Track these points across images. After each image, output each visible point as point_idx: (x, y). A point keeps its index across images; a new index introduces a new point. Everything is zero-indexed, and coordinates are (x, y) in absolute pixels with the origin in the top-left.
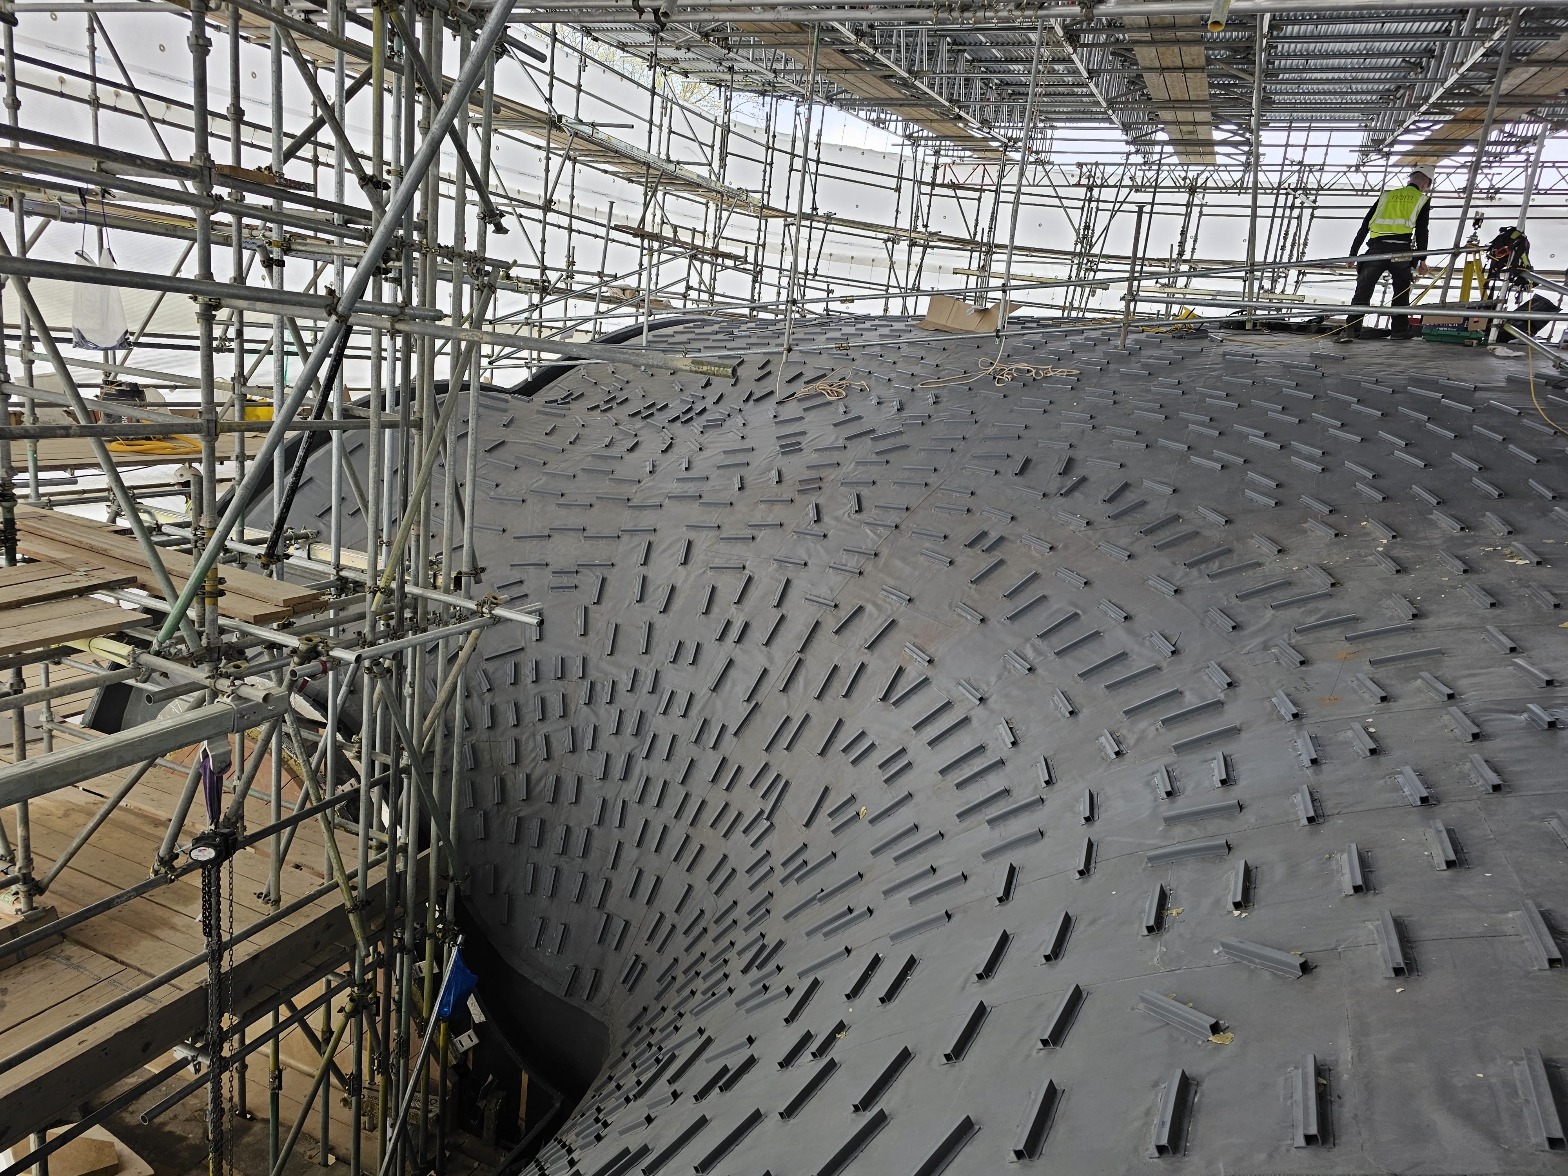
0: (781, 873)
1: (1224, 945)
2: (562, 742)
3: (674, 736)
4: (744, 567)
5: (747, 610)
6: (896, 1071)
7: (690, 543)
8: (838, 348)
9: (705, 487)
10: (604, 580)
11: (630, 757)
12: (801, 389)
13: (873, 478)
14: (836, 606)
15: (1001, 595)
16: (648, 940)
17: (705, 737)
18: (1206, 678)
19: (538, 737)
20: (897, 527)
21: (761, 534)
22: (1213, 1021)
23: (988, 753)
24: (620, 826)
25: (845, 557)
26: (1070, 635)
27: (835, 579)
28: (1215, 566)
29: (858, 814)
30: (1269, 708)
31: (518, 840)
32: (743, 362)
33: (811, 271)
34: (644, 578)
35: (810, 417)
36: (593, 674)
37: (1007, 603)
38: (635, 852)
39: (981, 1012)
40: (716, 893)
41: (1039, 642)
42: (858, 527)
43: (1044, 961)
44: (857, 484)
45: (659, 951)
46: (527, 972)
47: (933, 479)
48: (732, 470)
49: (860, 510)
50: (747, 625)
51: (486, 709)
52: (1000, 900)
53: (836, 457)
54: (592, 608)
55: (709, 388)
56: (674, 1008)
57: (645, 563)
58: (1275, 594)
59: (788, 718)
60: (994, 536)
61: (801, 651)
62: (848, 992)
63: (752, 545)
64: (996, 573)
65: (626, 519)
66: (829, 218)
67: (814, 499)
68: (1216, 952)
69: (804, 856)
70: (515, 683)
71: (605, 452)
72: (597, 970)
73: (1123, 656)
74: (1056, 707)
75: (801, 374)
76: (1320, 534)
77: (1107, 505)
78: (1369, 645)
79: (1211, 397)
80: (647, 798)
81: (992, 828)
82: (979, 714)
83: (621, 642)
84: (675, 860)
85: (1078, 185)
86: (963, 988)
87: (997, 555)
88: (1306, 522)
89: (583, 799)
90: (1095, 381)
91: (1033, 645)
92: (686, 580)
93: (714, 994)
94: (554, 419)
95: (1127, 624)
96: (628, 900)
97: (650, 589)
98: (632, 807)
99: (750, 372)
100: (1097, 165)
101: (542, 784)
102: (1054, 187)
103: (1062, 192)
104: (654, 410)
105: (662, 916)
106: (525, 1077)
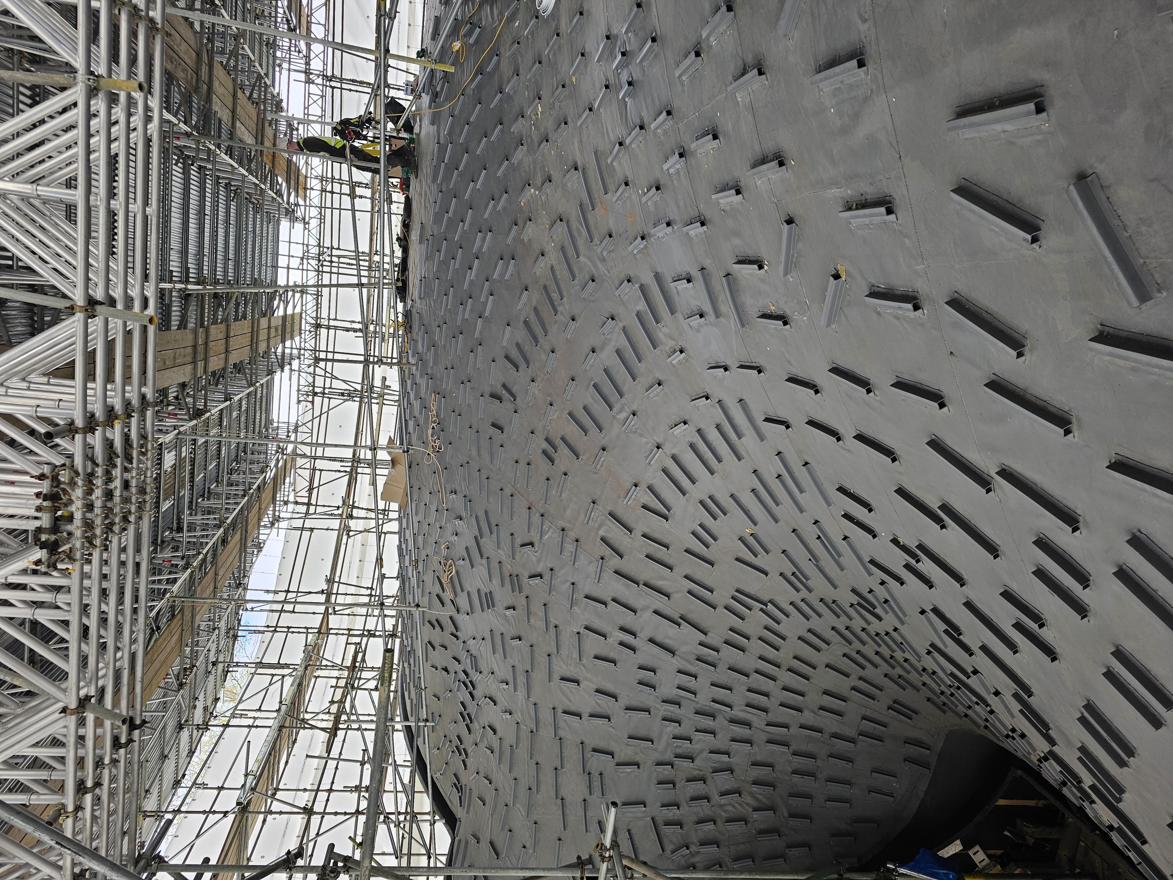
0: (804, 593)
1: (786, 274)
2: (724, 781)
3: (712, 685)
4: (578, 633)
5: (610, 629)
6: (913, 498)
7: (563, 679)
8: (417, 568)
9: (520, 668)
10: (594, 750)
11: (732, 721)
12: (448, 595)
13: (508, 535)
14: (602, 558)
15: (585, 438)
16: (874, 699)
17: (710, 659)
18: (626, 297)
19: (722, 802)
20: (542, 515)
21: (553, 621)
22: (832, 278)
23: (694, 440)
24: (787, 727)
25: (566, 554)
26: (608, 389)
27: (582, 560)
28: (555, 296)
29: (752, 534)
30: (641, 255)
31: (808, 817)
32: (429, 642)
33: (368, 592)
34: (591, 715)
35: (467, 587)
36: (669, 756)
37: (590, 433)
38: (806, 713)
39: (860, 437)
40: (828, 644)
41: (615, 410)
42: (544, 544)
43: (819, 394)
44: (513, 547)
45: (881, 690)
46: (914, 805)
47: (508, 491)
48: (506, 647)
49: (532, 544)
50: (622, 629)
51: (703, 850)
52: (788, 427)
53: (495, 565)
54: (617, 759)
55: (449, 669)
56: (921, 676)
57: (579, 715)
58: (570, 256)
59: (688, 592)
60: (545, 445)
61: (638, 584)
62: (871, 537)
63: (561, 627)
64: (571, 442)
65: (546, 733)
66: (330, 581)
67: (525, 580)
68: (791, 279)
69: (789, 574)
70: (680, 824)
71: (497, 753)
72: (905, 742)
73: (618, 352)
74: (657, 395)
75: (438, 596)
76: (530, 231)
77: (520, 369)
78: (596, 196)
79: (447, 305)
80: (763, 705)
81: (743, 435)
82: (668, 449)
83: (642, 733)
84: (808, 679)
85: (313, 402)
86: (849, 451)
87: (558, 442)
88: (523, 240)
89: (770, 760)
90: (439, 382)
91: (618, 413)
92: (590, 680)
93: (902, 643)
94: (473, 799)
95: (597, 350)
96: (845, 718)
97: (599, 710)
98: (771, 717)
99: (437, 636)
100: (299, 390)
101: (760, 797)
102: (313, 419)
103: (317, 413)
104: (465, 713)
105: (853, 688)
106: (1001, 802)
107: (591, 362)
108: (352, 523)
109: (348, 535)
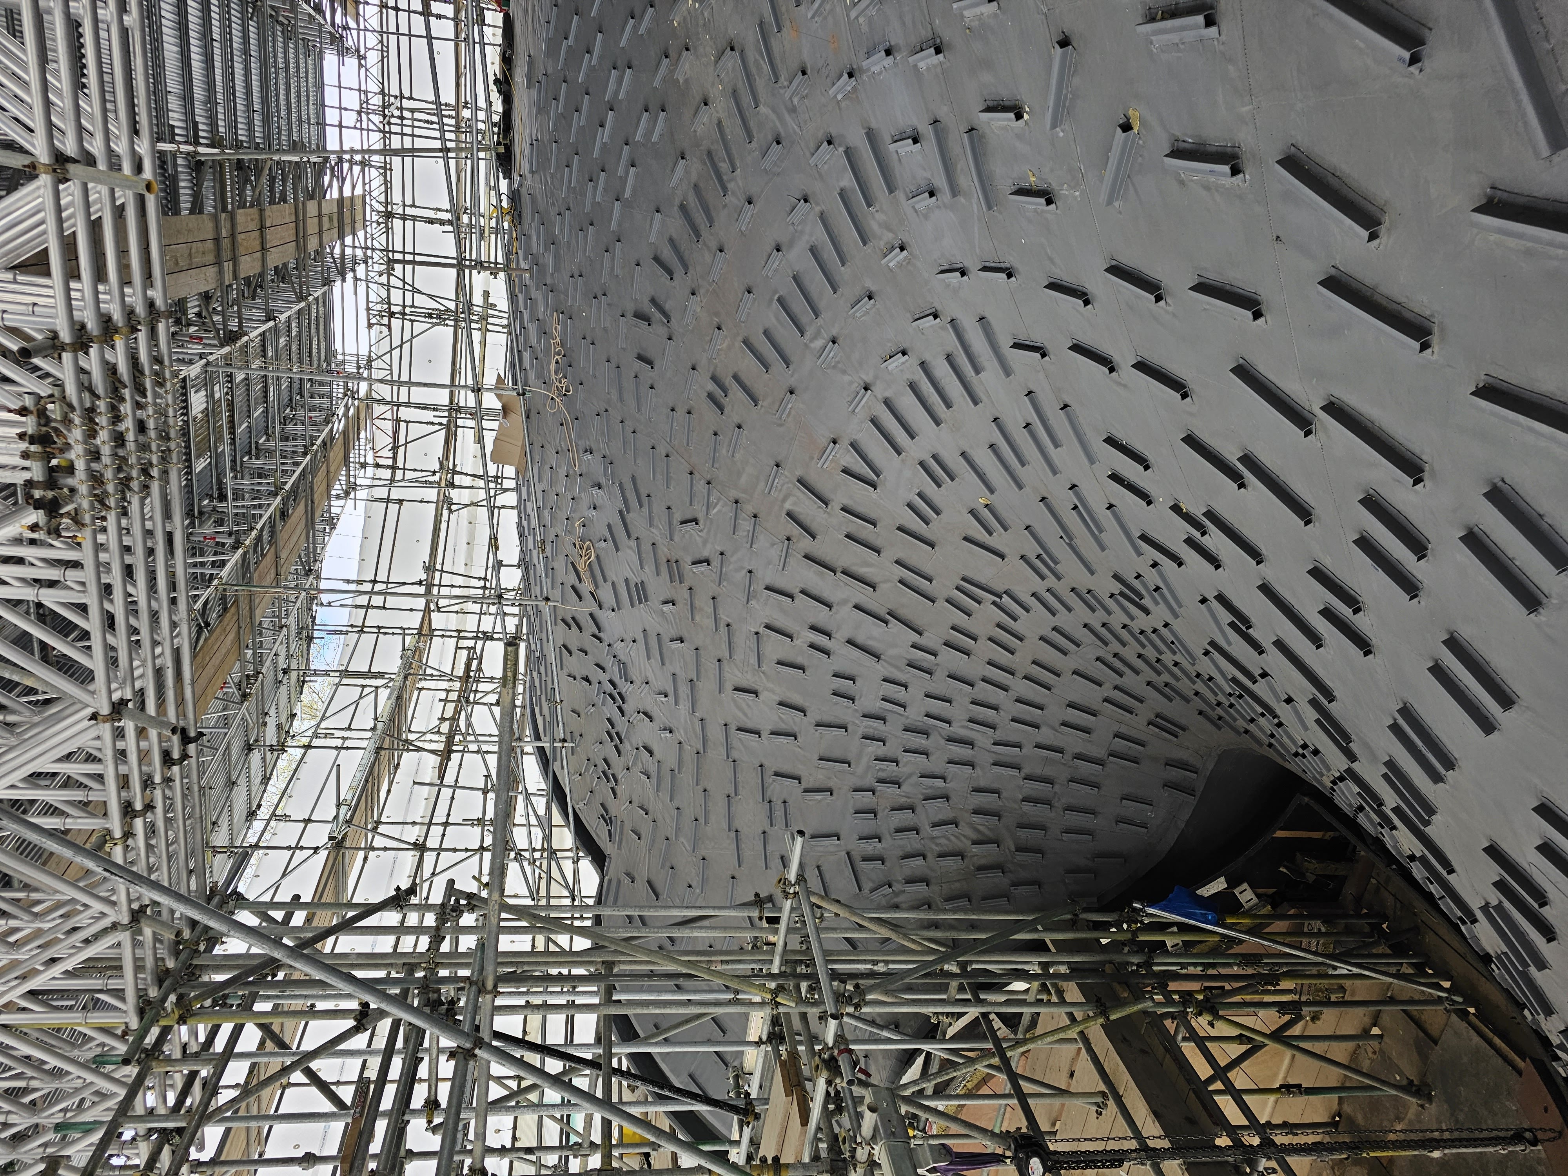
0: (1051, 581)
1: (1054, 126)
2: (938, 810)
3: (926, 696)
4: (757, 633)
5: (798, 629)
6: (1205, 449)
7: (736, 689)
8: (544, 551)
9: (682, 676)
10: (777, 774)
11: (950, 740)
12: (586, 587)
13: (664, 508)
14: (788, 539)
15: (767, 376)
16: (1131, 713)
17: (925, 665)
18: (826, 167)
19: (935, 834)
20: (709, 483)
21: (724, 618)
22: (1119, 130)
23: (916, 378)
24: (1019, 747)
25: (741, 533)
26: (799, 305)
27: (762, 541)
28: (724, 166)
29: (987, 506)
30: (847, 102)
31: (1039, 851)
32: (564, 646)
33: (482, 583)
34: (773, 733)
35: (611, 575)
36: (869, 781)
37: (773, 369)
38: (1044, 729)
39: (1142, 366)
40: (1078, 645)
41: (808, 335)
42: (711, 521)
43: (1090, 306)
44: (670, 524)
45: (1141, 702)
46: (1173, 836)
47: (662, 450)
48: (664, 651)
49: (696, 521)
50: (813, 628)
51: (909, 888)
52: (1043, 355)
53: (646, 547)
54: (804, 784)
55: (591, 678)
56: (1194, 683)
57: (758, 733)
58: (745, 106)
59: (900, 582)
60: (711, 386)
61: (835, 572)
62: (1144, 503)
63: (734, 626)
64: (748, 383)
65: (716, 754)
66: (430, 569)
67: (687, 567)
68: (1061, 134)
69: (1032, 557)
70: (882, 860)
71: (654, 778)
72: (1167, 764)
73: (813, 250)
74: (867, 313)
75: (573, 587)
76: (687, 66)
77: (675, 276)
78: (783, 10)
79: (570, 182)
80: (990, 720)
81: (983, 369)
82: (880, 391)
83: (837, 754)
84: (1049, 689)
85: (389, 327)
86: (1125, 386)
87: (729, 382)
88: (678, 81)
89: (995, 786)
90: (562, 296)
91: (811, 341)
92: (772, 691)
93: (1173, 643)
94: (625, 832)
95: (784, 248)
96: (1094, 735)
97: (782, 727)
98: (1000, 735)
99: (574, 638)
100: (368, 309)
101: (981, 828)
102: (392, 350)
103: (396, 342)
104: (613, 732)
105: (1105, 700)
106: (1280, 834)
107: (775, 266)
108: (454, 494)
109: (449, 509)
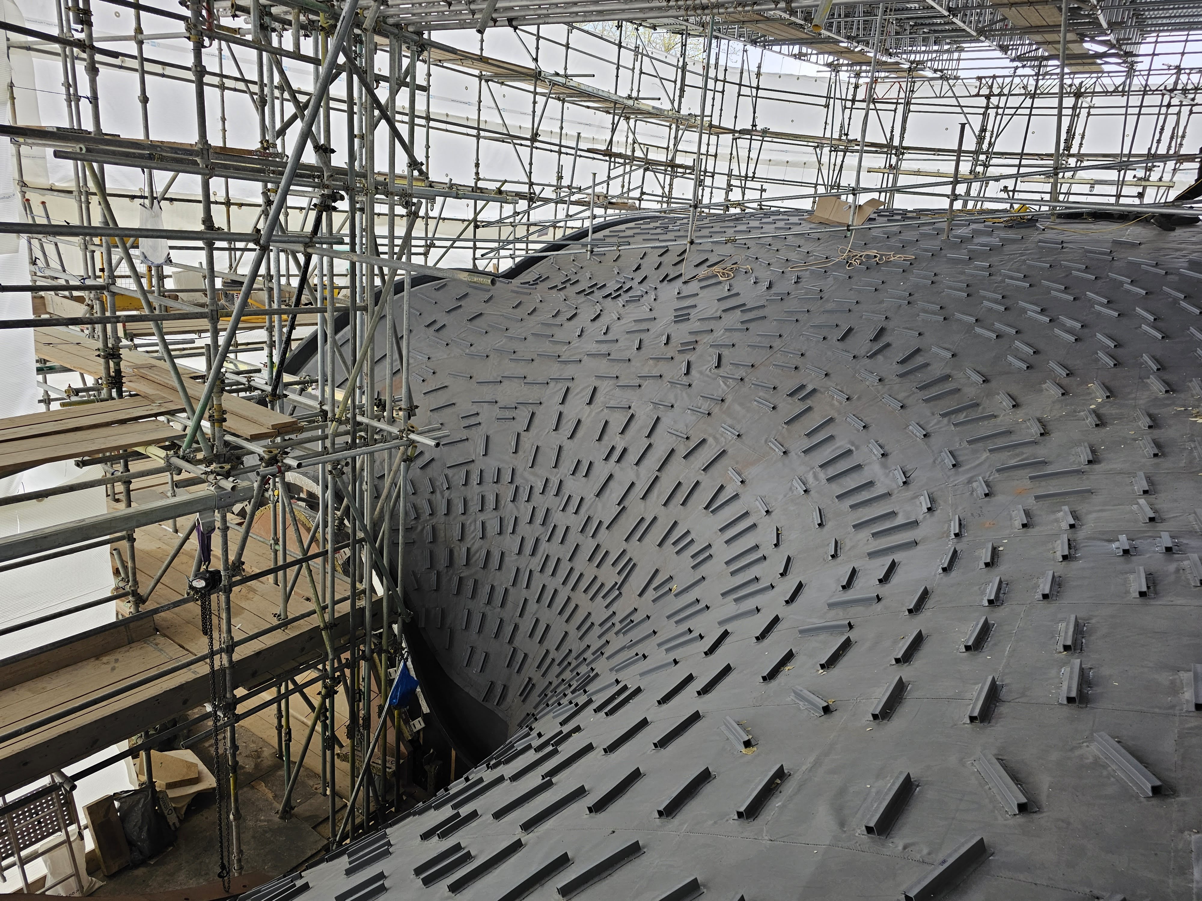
0: (618, 627)
1: (797, 692)
2: (493, 527)
3: (567, 527)
4: (630, 407)
5: (627, 438)
7: (595, 389)
9: (614, 347)
10: (533, 414)
11: (537, 540)
12: (703, 271)
13: (734, 342)
14: (688, 438)
15: (802, 434)
16: (538, 667)
17: (588, 529)
18: (917, 503)
19: (477, 523)
20: (742, 379)
21: (645, 384)
23: (759, 551)
24: (527, 587)
25: (701, 401)
26: (840, 466)
27: (690, 418)
28: (962, 417)
29: (670, 590)
30: (945, 528)
31: (459, 592)
32: (668, 250)
33: (750, 174)
34: (561, 414)
35: (703, 293)
36: (518, 481)
37: (806, 439)
38: (536, 606)
39: (642, 724)
40: (580, 639)
41: (818, 471)
42: (715, 379)
44: (722, 346)
45: (543, 676)
46: (458, 681)
47: (777, 343)
48: (636, 334)
49: (718, 366)
50: (625, 450)
51: (445, 502)
52: (707, 653)
54: (523, 434)
55: (638, 271)
57: (563, 403)
58: (995, 440)
59: (642, 518)
60: (810, 388)
61: (658, 470)
62: (598, 707)
63: (638, 391)
64: (803, 418)
65: (555, 370)
66: (765, 132)
67: (688, 357)
69: (633, 617)
70: (465, 485)
71: (551, 321)
72: (505, 686)
73: (872, 483)
74: (811, 520)
75: (707, 260)
76: (1052, 393)
77: (899, 365)
78: (1043, 483)
79: (1011, 278)
80: (546, 570)
81: (735, 604)
82: (763, 522)
83: (540, 458)
84: (560, 613)
85: (978, 95)
87: (809, 403)
88: (1045, 383)
89: (504, 567)
90: (924, 265)
91: (813, 473)
92: (588, 416)
94: (523, 296)
95: (883, 459)
96: (528, 639)
97: (564, 421)
98: (536, 575)
99: (671, 258)
100: (994, 77)
101: (478, 555)
102: (956, 98)
103: (963, 102)
104: (595, 289)
105: (547, 651)
106: (453, 753)
108: (826, 150)
109: (818, 147)
